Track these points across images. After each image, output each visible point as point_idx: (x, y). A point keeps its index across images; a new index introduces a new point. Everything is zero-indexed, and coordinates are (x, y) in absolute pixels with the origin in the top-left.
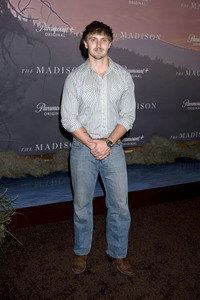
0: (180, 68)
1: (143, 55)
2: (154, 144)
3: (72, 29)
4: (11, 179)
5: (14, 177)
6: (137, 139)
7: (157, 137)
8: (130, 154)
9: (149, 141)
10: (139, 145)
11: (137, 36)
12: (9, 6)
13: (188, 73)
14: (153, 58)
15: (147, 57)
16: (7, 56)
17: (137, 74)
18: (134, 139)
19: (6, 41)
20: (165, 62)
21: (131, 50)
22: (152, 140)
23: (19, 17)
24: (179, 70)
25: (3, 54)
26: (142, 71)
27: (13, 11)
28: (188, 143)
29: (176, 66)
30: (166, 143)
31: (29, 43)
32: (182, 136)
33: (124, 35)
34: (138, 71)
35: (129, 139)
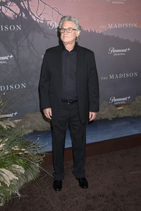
1: (125, 38)
2: (138, 102)
4: (40, 131)
5: (42, 130)
6: (125, 99)
7: (140, 97)
8: (121, 110)
9: (134, 100)
10: (127, 103)
11: (120, 26)
12: (30, 14)
14: (132, 40)
15: (128, 40)
16: (31, 47)
17: (122, 53)
18: (123, 99)
19: (30, 37)
21: (116, 36)
22: (137, 99)
23: (38, 20)
25: (29, 47)
26: (125, 51)
27: (33, 17)
31: (45, 37)
33: (110, 26)
34: (123, 51)
35: (120, 99)
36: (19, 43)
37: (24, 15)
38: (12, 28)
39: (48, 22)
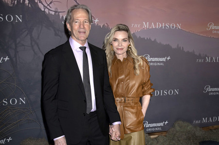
0: (200, 55)
1: (164, 43)
2: (178, 128)
3: (96, 21)
6: (161, 124)
7: (181, 122)
8: (156, 138)
9: (173, 126)
10: (163, 131)
11: (159, 25)
13: (208, 60)
14: (174, 46)
15: (168, 45)
16: (36, 47)
17: (160, 62)
18: (159, 125)
19: (35, 33)
20: (186, 50)
21: (153, 40)
22: (176, 125)
23: (47, 10)
24: (199, 57)
25: (32, 46)
26: (164, 59)
27: (40, 5)
28: (211, 127)
29: (197, 53)
30: (190, 127)
31: (56, 35)
32: (205, 120)
33: (146, 25)
34: (161, 59)
35: (154, 125)
36: (18, 40)
37: (27, 2)
38: (9, 18)
39: (61, 14)
